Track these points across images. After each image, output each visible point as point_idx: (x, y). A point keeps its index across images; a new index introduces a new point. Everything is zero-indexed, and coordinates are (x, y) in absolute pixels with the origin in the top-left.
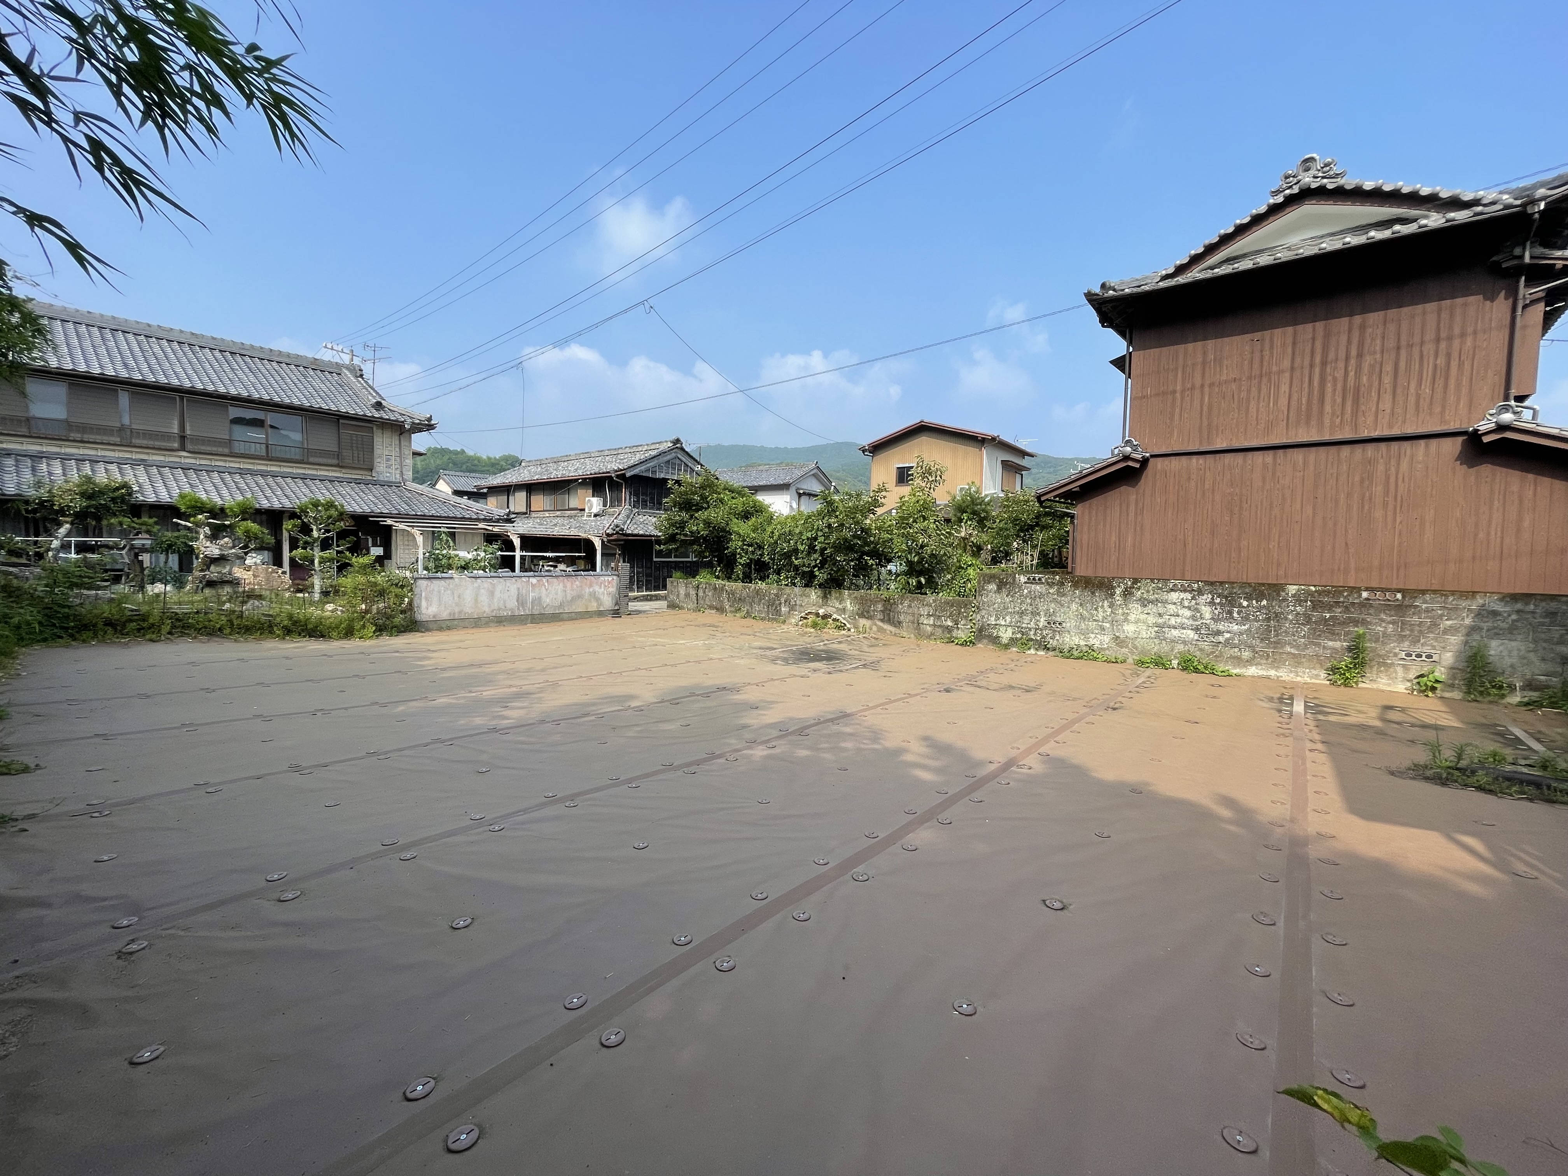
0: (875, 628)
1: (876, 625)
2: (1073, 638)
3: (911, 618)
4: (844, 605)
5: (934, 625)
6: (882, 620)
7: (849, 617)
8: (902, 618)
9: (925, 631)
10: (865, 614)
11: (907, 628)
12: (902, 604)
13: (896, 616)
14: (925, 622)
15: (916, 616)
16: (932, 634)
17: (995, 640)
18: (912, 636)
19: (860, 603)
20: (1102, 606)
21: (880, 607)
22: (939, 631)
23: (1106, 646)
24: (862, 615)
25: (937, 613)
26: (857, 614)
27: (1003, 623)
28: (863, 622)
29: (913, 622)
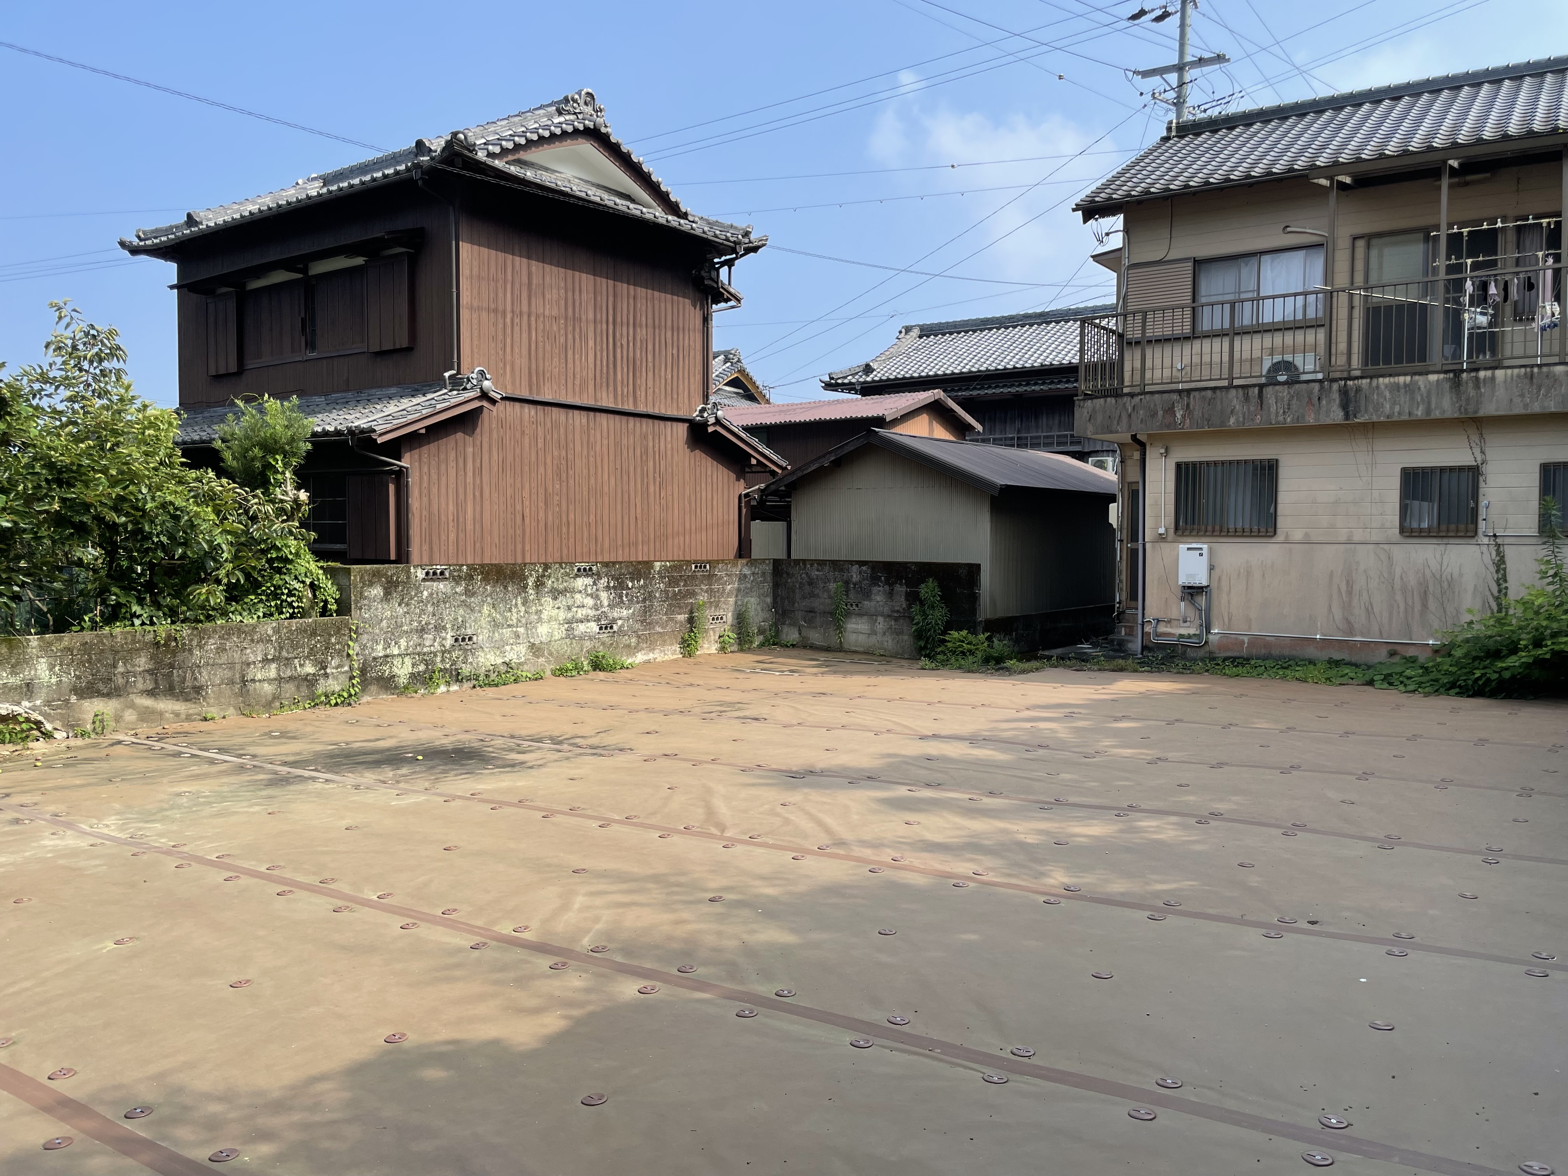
0: (130, 716)
1: (132, 706)
2: (488, 656)
3: (228, 674)
4: (27, 674)
5: (279, 679)
6: (151, 693)
7: (48, 703)
8: (204, 677)
9: (260, 695)
10: (101, 686)
11: (217, 698)
12: (200, 647)
13: (188, 675)
14: (259, 676)
15: (238, 667)
16: (275, 697)
17: (388, 683)
18: (231, 711)
19: (82, 663)
20: (516, 604)
21: (142, 662)
22: (290, 688)
23: (523, 660)
24: (88, 691)
25: (284, 654)
26: (75, 690)
27: (396, 652)
28: (93, 707)
29: (232, 682)
